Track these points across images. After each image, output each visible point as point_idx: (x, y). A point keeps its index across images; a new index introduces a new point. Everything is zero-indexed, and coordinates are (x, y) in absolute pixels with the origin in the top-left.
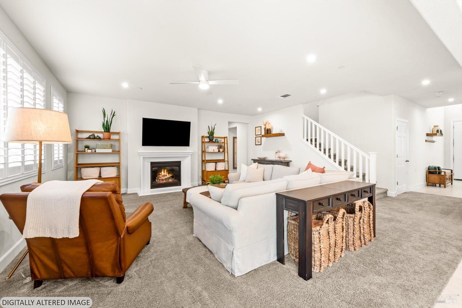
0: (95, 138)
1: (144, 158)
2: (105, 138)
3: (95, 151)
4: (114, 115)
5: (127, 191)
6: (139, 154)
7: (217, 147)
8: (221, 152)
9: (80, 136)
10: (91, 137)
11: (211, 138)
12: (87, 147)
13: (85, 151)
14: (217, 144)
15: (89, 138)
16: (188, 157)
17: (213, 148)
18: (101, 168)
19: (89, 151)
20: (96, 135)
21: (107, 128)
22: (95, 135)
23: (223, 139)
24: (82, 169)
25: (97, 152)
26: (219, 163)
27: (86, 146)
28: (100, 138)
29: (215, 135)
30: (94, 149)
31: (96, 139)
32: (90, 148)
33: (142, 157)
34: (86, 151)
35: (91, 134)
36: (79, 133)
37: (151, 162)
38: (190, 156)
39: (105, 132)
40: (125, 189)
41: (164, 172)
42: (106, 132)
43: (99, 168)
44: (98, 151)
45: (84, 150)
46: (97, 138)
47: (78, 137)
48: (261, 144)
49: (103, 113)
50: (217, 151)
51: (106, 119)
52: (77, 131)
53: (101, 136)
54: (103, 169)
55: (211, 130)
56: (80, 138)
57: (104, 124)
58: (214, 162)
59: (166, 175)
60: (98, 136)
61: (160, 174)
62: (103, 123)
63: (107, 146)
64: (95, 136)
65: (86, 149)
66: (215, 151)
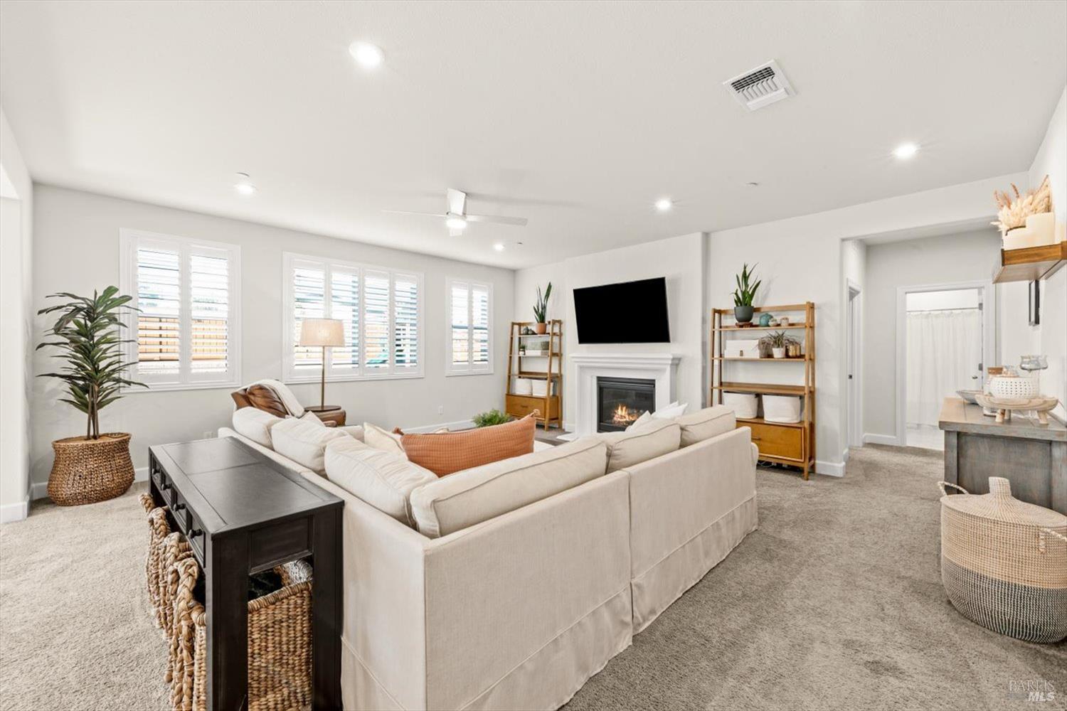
1: (581, 367)
2: (539, 332)
6: (574, 360)
7: (757, 342)
8: (778, 360)
12: (523, 348)
15: (524, 333)
22: (528, 328)
23: (806, 313)
28: (534, 333)
33: (576, 365)
37: (598, 377)
42: (540, 322)
44: (527, 353)
50: (756, 354)
52: (517, 324)
54: (533, 382)
60: (531, 330)
63: (536, 345)
64: (528, 331)
66: (746, 356)
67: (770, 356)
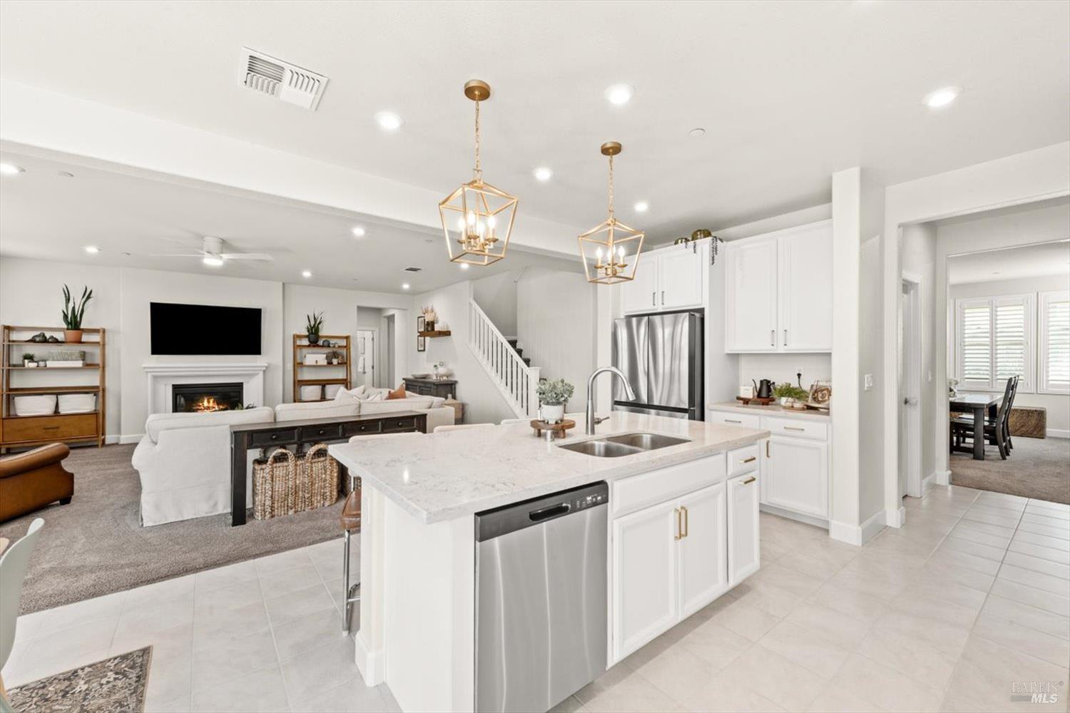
0: (45, 341)
1: (155, 378)
2: (68, 340)
3: (46, 366)
4: (89, 297)
5: (119, 439)
6: (147, 370)
7: (325, 356)
8: (335, 365)
9: (15, 336)
10: (38, 339)
11: (314, 337)
12: (30, 358)
13: (24, 365)
14: (327, 350)
15: (33, 341)
16: (257, 374)
17: (315, 358)
18: (59, 397)
19: (33, 365)
20: (48, 335)
21: (74, 323)
22: (46, 335)
23: (345, 340)
24: (17, 399)
25: (48, 366)
26: (331, 386)
27: (27, 355)
28: (56, 341)
29: (322, 333)
30: (43, 361)
31: (49, 342)
32: (35, 359)
33: (150, 375)
34: (26, 366)
35: (38, 333)
36: (14, 332)
37: (173, 385)
38: (262, 372)
39: (68, 329)
40: (116, 436)
41: (209, 402)
42: (72, 329)
43: (55, 396)
44: (50, 364)
45: (21, 363)
46: (50, 340)
47: (11, 339)
48: (424, 350)
49: (66, 296)
50: (325, 362)
51: (71, 305)
52: (8, 329)
53: (60, 336)
54: (62, 398)
55: (312, 323)
56: (13, 341)
57: (66, 316)
58: (320, 385)
59: (214, 408)
60: (52, 337)
61: (201, 404)
62: (62, 314)
63: (71, 354)
64: (46, 338)
65: (26, 361)
66: (319, 364)
67: (332, 363)
